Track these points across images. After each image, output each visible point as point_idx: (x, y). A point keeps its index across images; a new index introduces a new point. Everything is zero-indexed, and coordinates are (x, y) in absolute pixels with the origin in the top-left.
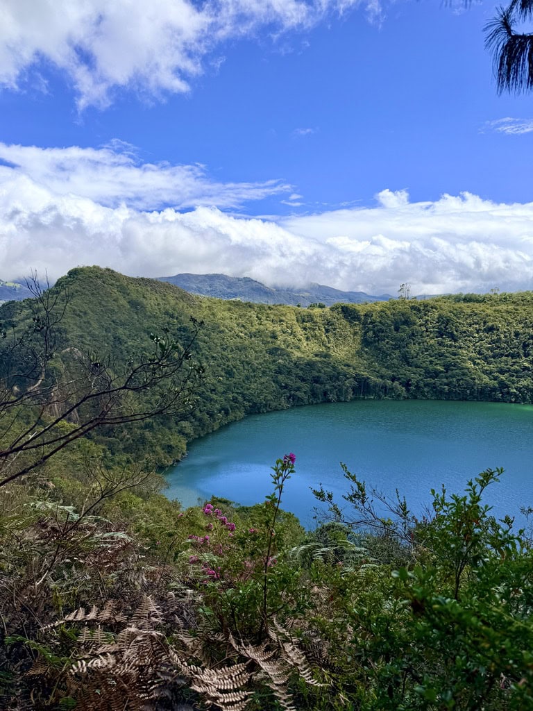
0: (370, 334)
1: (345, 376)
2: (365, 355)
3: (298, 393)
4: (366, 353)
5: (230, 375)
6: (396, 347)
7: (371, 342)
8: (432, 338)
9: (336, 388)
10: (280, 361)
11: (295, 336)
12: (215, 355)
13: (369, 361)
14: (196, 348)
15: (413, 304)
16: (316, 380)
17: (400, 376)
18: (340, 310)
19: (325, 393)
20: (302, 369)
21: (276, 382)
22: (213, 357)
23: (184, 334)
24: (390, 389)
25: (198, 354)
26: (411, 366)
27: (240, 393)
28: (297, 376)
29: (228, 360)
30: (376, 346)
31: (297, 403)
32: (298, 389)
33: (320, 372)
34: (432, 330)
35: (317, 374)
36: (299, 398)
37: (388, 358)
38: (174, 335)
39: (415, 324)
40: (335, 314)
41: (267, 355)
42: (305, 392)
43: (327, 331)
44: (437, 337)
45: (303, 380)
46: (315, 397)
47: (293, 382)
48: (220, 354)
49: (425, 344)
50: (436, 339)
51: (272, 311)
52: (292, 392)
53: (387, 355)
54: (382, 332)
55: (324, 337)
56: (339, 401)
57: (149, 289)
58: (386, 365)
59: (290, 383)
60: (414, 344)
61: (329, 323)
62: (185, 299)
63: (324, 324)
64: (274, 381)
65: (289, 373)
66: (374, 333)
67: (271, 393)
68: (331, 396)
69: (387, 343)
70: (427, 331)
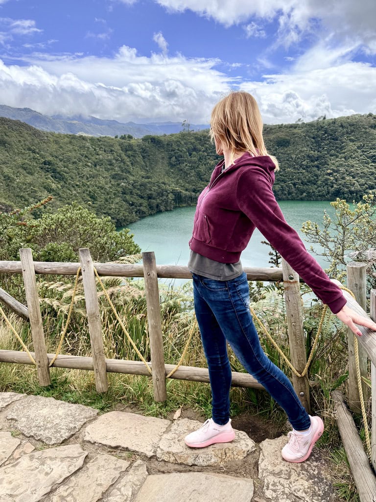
0: (174, 159)
1: (166, 191)
2: (172, 175)
3: (142, 208)
4: (173, 173)
5: (94, 199)
6: (192, 168)
7: (175, 165)
8: (212, 160)
9: (163, 201)
10: (123, 184)
11: (124, 163)
12: (78, 183)
13: (176, 179)
14: (63, 179)
15: (196, 136)
16: (150, 197)
17: (199, 189)
18: (150, 141)
19: (157, 206)
20: (138, 189)
21: (126, 201)
22: (77, 185)
23: (49, 167)
24: (194, 198)
25: (66, 183)
26: (203, 181)
27: (106, 213)
28: (137, 195)
29: (88, 187)
30: (178, 168)
31: (142, 215)
32: (141, 205)
33: (151, 191)
34: (211, 154)
35: (150, 192)
36: (143, 211)
37: (188, 176)
38: (42, 169)
39: (200, 151)
40: (147, 144)
41: (112, 180)
42: (145, 206)
43: (144, 157)
44: (215, 159)
45: (142, 197)
46: (152, 210)
47: (135, 199)
48: (81, 182)
49: (209, 165)
50: (214, 161)
51: (101, 143)
52: (138, 208)
53: (187, 174)
54: (181, 157)
55: (143, 163)
56: (167, 210)
57: (6, 127)
58: (188, 181)
59: (135, 201)
60: (202, 165)
61: (144, 151)
62: (36, 135)
63: (141, 152)
64: (124, 201)
65: (131, 193)
66: (176, 158)
67: (125, 210)
68: (162, 208)
69: (186, 165)
70: (208, 155)
